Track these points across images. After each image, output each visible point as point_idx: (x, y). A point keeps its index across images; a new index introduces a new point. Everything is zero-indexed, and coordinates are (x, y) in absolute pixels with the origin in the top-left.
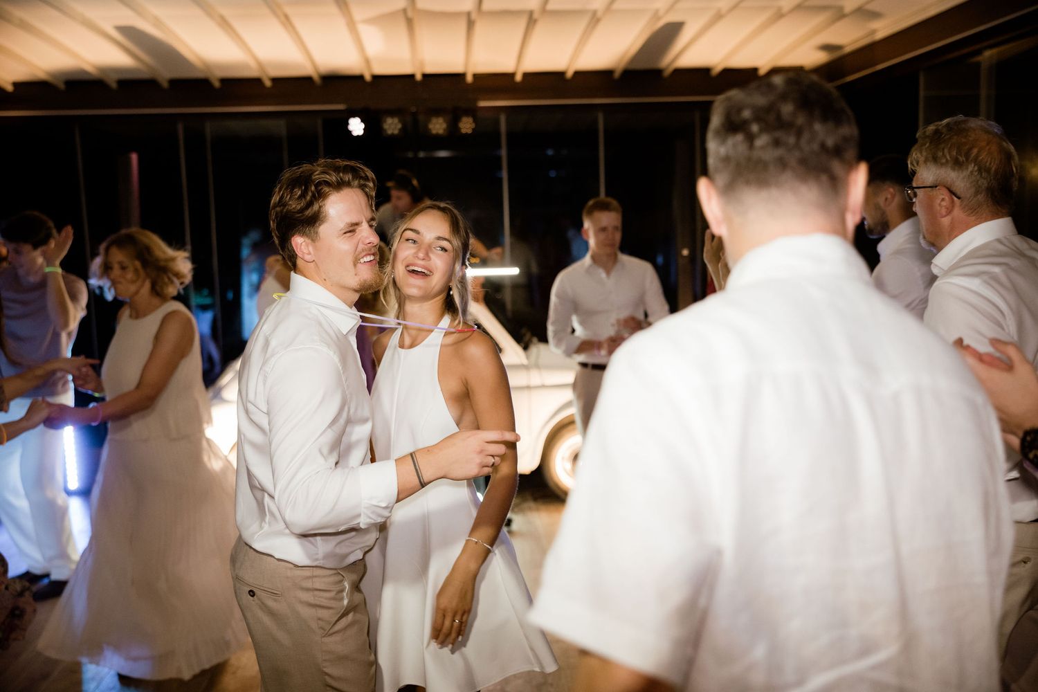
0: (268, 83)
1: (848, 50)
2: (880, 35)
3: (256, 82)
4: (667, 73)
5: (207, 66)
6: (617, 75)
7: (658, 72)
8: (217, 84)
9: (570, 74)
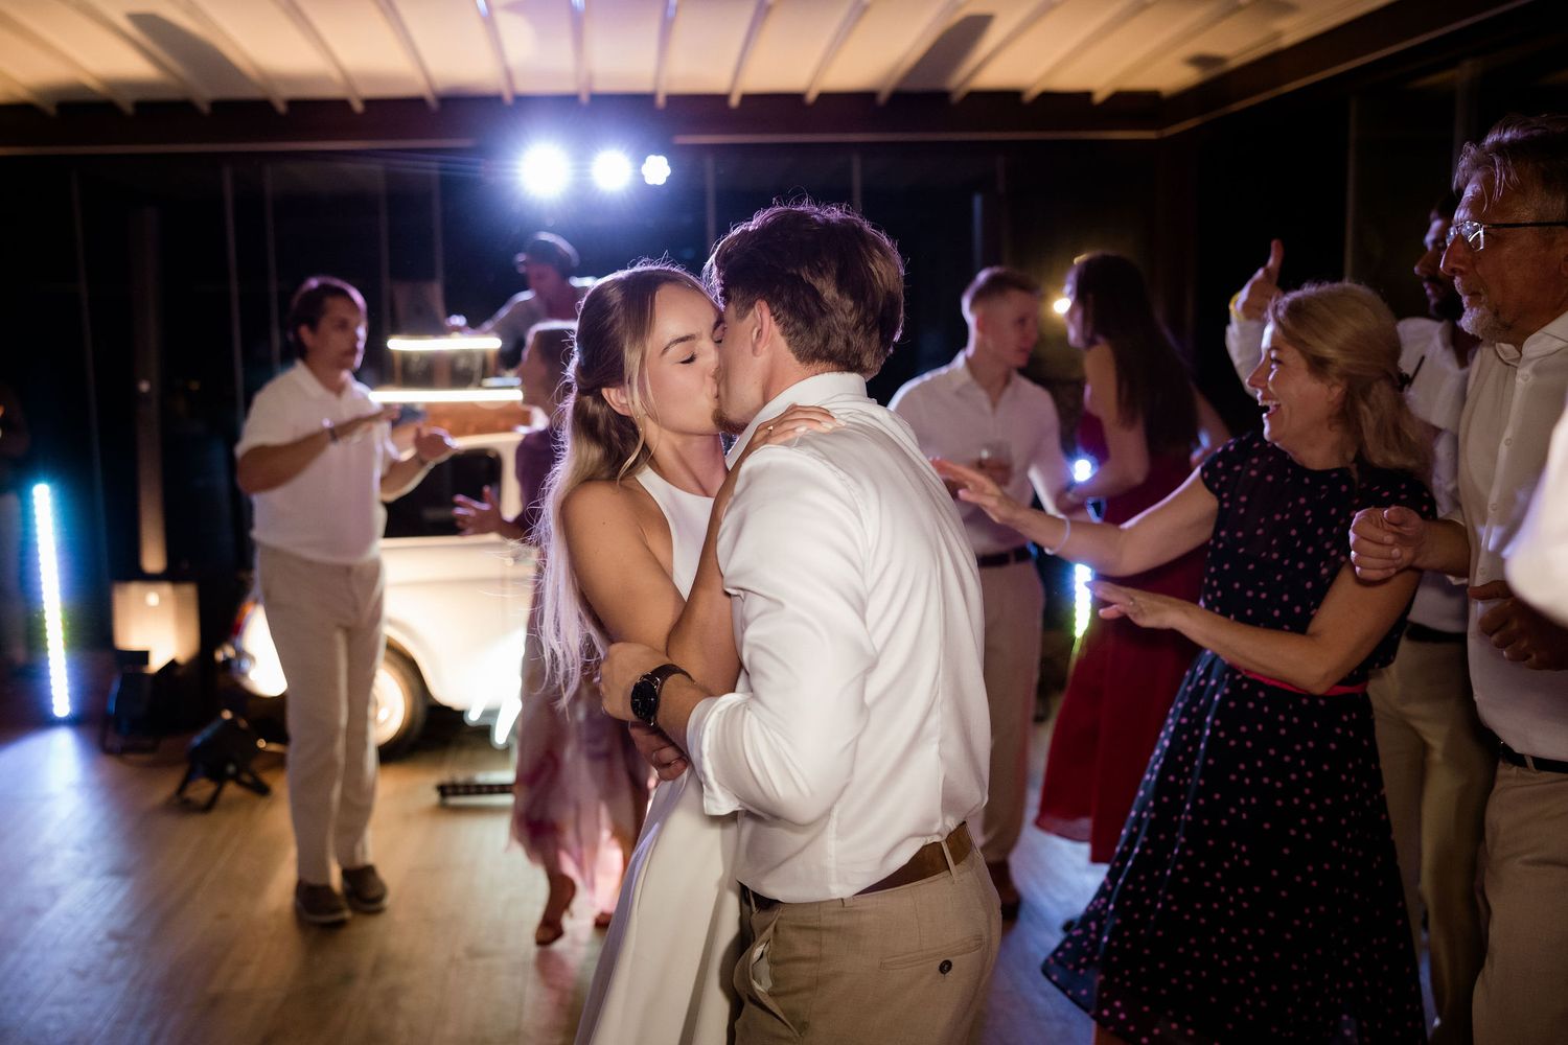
0: (358, 107)
1: (1234, 63)
2: (1288, 40)
3: (342, 105)
4: (956, 98)
5: (268, 78)
6: (882, 99)
7: (943, 96)
8: (282, 108)
9: (811, 97)
